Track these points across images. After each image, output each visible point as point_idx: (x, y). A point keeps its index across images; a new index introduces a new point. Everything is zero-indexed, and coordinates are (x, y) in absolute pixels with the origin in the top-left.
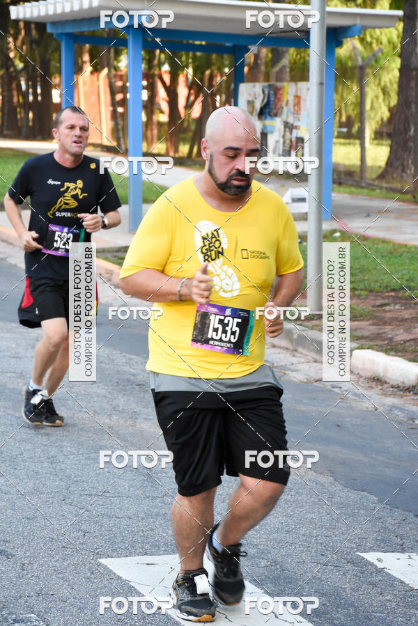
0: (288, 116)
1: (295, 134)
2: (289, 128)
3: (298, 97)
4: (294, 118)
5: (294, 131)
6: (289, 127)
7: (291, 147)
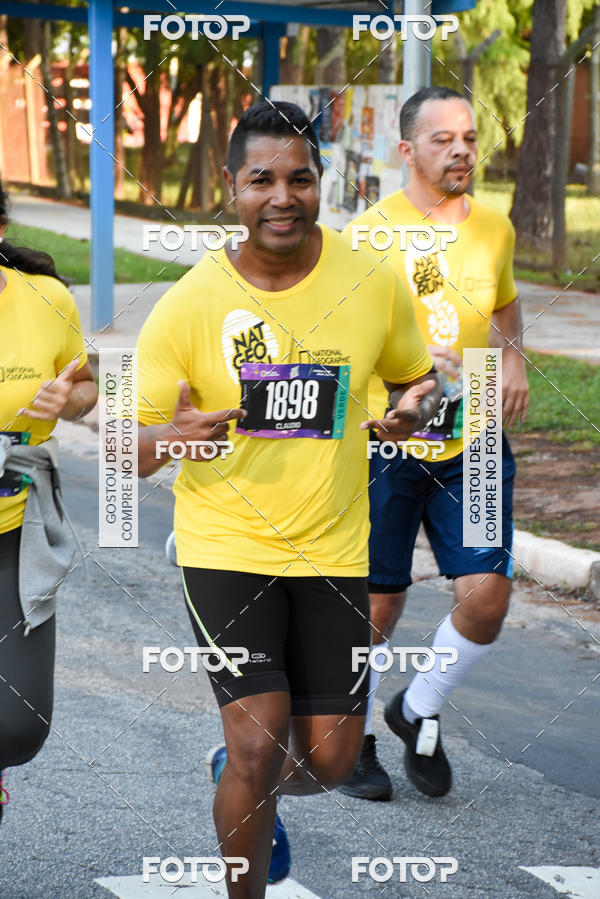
0: (352, 142)
1: (365, 170)
2: (354, 161)
3: (369, 111)
4: (363, 144)
5: (364, 167)
6: (354, 159)
7: (357, 193)
